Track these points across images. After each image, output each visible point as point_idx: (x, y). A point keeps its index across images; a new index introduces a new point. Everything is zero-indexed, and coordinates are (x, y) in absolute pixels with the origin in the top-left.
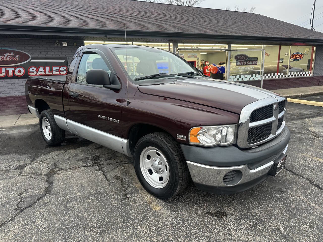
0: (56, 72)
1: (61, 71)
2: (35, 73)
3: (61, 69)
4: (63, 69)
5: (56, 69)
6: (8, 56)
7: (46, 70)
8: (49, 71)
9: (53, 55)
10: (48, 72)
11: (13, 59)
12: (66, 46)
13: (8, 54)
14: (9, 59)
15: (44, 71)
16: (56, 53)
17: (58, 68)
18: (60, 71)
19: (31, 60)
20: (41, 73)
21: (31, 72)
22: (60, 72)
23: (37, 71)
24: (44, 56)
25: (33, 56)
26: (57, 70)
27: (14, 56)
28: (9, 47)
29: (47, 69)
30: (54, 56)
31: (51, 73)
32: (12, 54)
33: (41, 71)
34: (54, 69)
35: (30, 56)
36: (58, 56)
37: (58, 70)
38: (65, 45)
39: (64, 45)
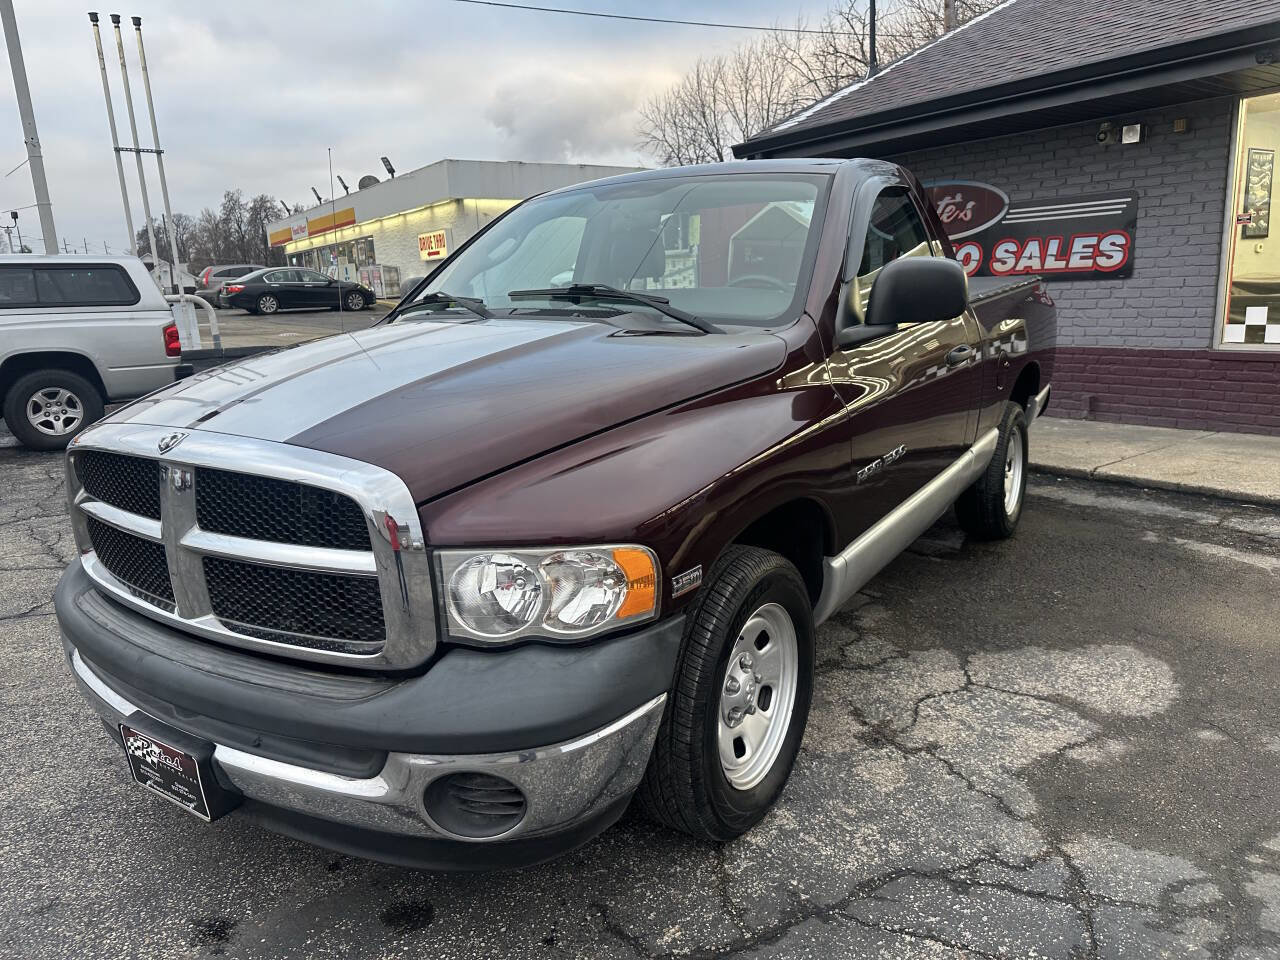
0: (1082, 258)
1: (1102, 254)
2: (1011, 262)
3: (1105, 245)
4: (1113, 244)
5: (1084, 247)
6: (947, 205)
7: (1049, 253)
8: (1056, 256)
9: (1083, 185)
10: (1053, 258)
11: (958, 215)
12: (1136, 139)
13: (947, 200)
14: (948, 218)
15: (1040, 257)
16: (1096, 178)
17: (1093, 241)
18: (1097, 252)
19: (1008, 213)
20: (1029, 263)
21: (999, 260)
22: (1098, 258)
23: (1018, 255)
24: (1052, 194)
25: (1017, 197)
26: (1085, 250)
27: (961, 207)
28: (954, 175)
29: (1054, 247)
30: (1088, 190)
31: (1062, 264)
32: (959, 198)
33: (1030, 258)
34: (1078, 245)
35: (1007, 201)
36: (1102, 188)
37: (1091, 250)
38: (1131, 137)
39: (1127, 140)
